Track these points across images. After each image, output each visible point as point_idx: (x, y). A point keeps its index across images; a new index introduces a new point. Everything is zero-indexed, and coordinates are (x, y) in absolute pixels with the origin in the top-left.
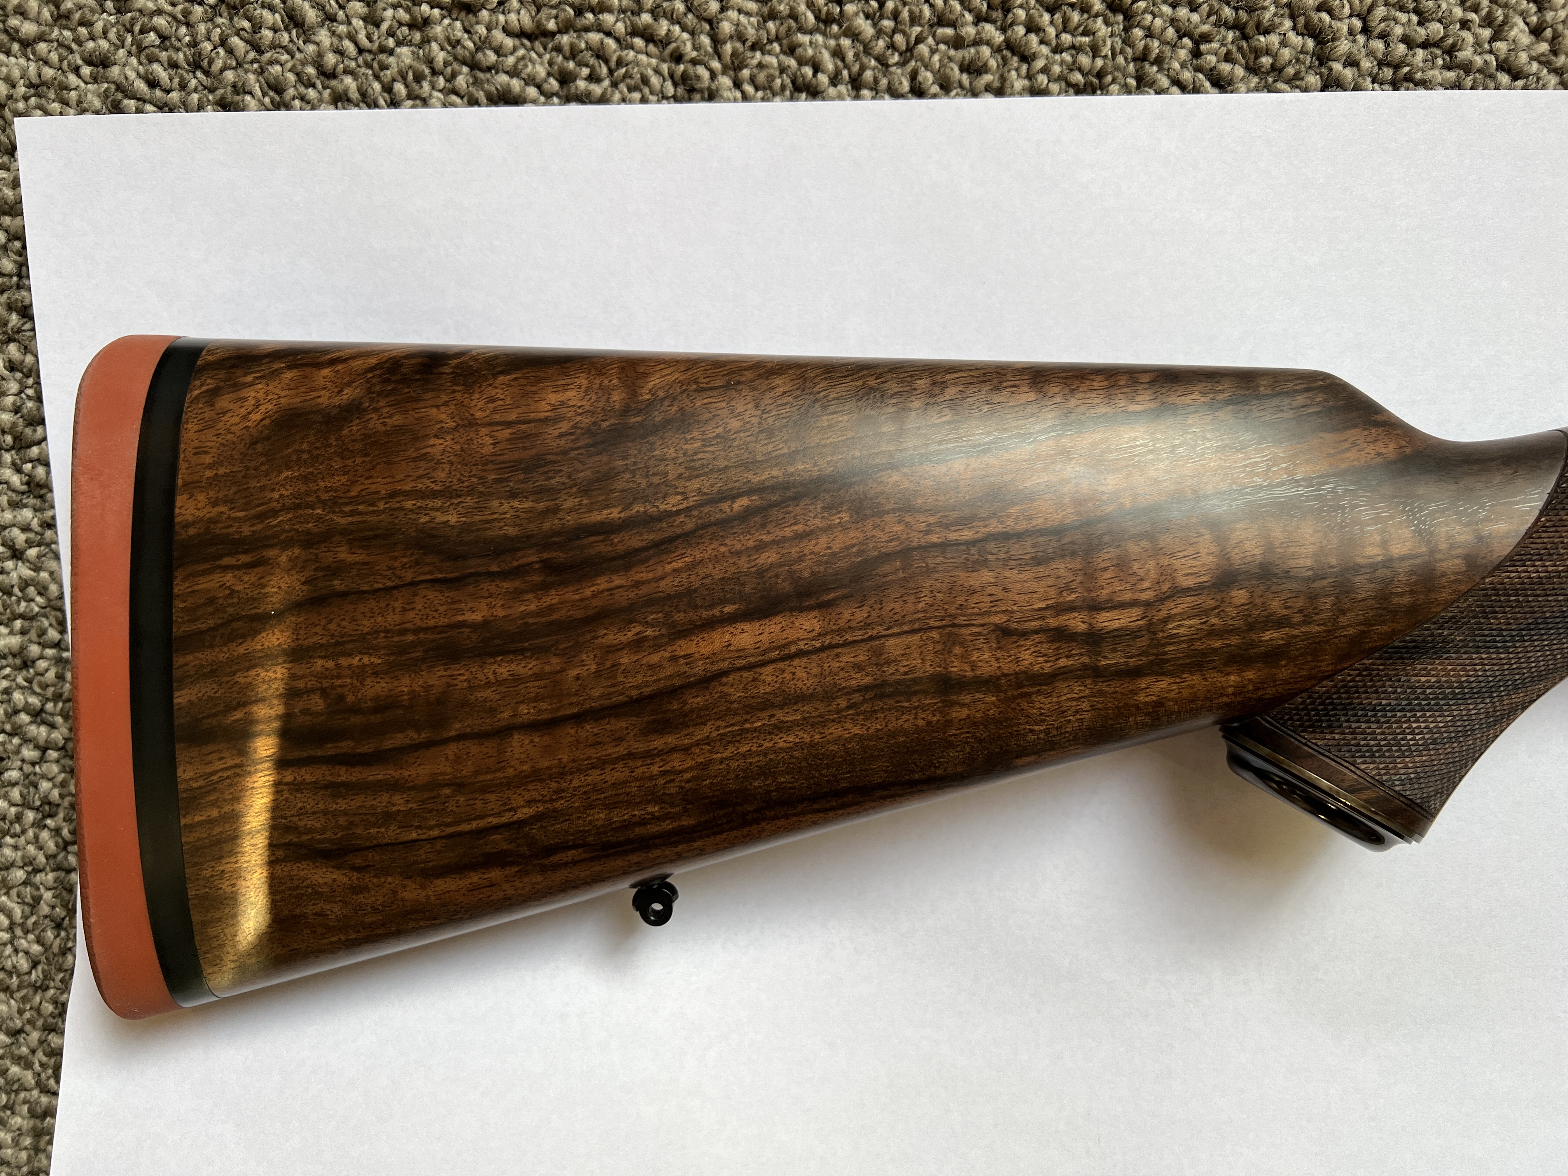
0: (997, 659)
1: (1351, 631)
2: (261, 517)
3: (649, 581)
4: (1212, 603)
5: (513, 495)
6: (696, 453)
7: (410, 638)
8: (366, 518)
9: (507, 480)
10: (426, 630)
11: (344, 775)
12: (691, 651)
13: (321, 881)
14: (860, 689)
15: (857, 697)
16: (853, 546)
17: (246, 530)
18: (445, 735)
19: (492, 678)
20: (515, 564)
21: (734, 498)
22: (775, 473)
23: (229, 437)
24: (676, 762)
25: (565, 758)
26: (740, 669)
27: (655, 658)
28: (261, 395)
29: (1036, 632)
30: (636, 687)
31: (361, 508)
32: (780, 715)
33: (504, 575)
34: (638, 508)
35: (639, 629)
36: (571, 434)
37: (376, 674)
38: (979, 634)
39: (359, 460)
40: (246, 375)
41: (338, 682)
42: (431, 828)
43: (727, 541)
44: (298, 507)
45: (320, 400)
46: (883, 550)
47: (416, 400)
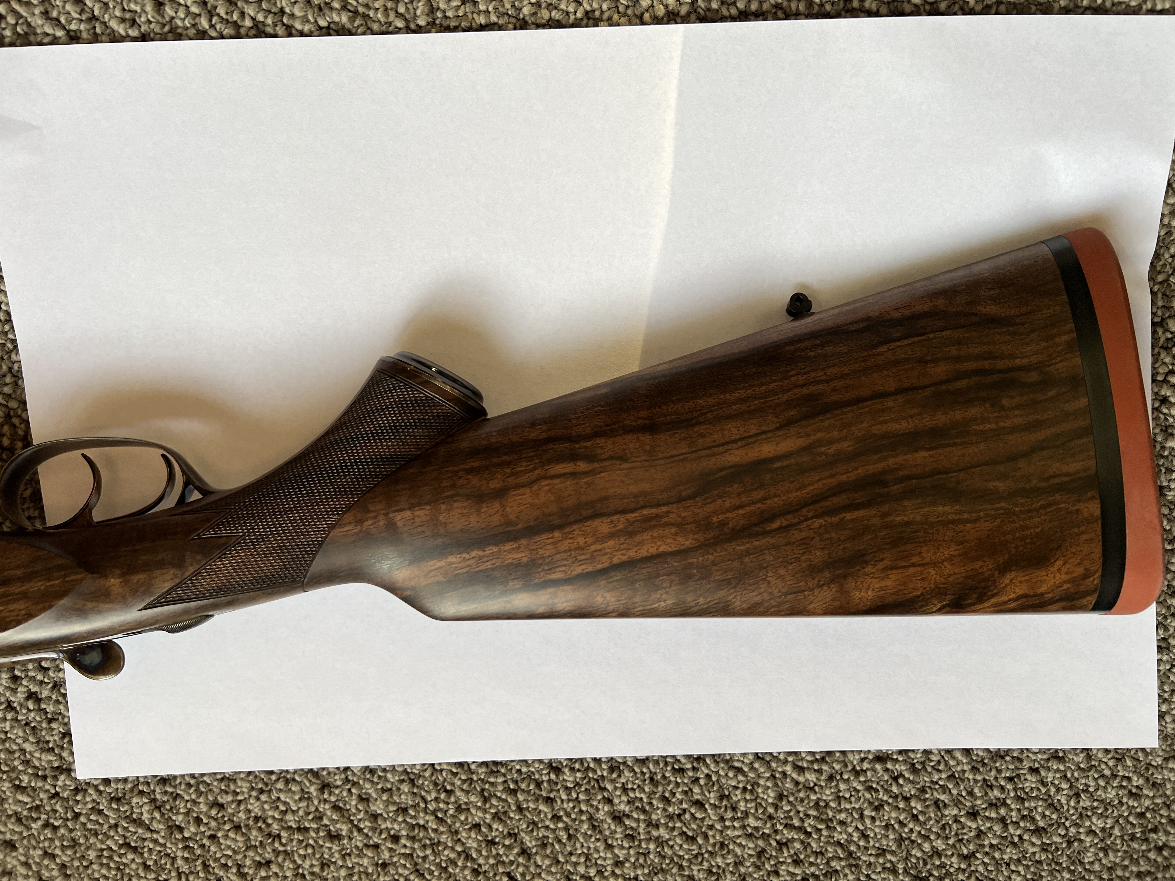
0: (625, 443)
1: (430, 468)
2: (1050, 505)
3: (826, 478)
4: (509, 480)
5: (908, 524)
6: (804, 553)
7: (957, 441)
8: (989, 507)
9: (912, 532)
10: (949, 445)
11: (987, 364)
12: (798, 440)
13: (992, 307)
14: (699, 423)
15: (701, 419)
16: (709, 503)
17: (1058, 497)
18: (932, 389)
19: (910, 420)
20: (903, 485)
21: (780, 528)
22: (757, 543)
23: (1074, 550)
24: (802, 379)
25: (864, 379)
26: (769, 431)
27: (820, 435)
28: (1058, 576)
29: (605, 460)
30: (828, 419)
31: (993, 512)
32: (744, 408)
33: (909, 478)
34: (835, 520)
35: (830, 451)
36: (876, 561)
37: (975, 420)
38: (636, 457)
39: (997, 540)
40: (1068, 588)
41: (995, 414)
42: (935, 338)
43: (782, 502)
44: (1030, 511)
45: (1023, 574)
46: (692, 501)
47: (967, 577)
